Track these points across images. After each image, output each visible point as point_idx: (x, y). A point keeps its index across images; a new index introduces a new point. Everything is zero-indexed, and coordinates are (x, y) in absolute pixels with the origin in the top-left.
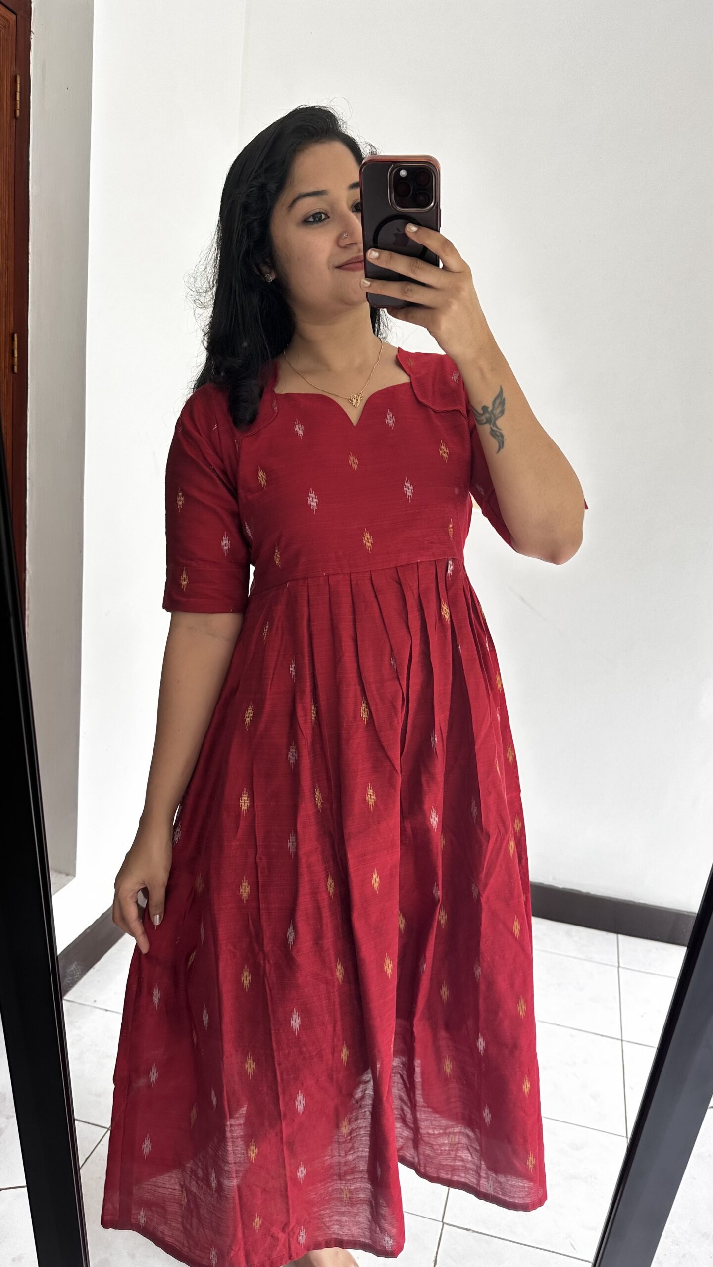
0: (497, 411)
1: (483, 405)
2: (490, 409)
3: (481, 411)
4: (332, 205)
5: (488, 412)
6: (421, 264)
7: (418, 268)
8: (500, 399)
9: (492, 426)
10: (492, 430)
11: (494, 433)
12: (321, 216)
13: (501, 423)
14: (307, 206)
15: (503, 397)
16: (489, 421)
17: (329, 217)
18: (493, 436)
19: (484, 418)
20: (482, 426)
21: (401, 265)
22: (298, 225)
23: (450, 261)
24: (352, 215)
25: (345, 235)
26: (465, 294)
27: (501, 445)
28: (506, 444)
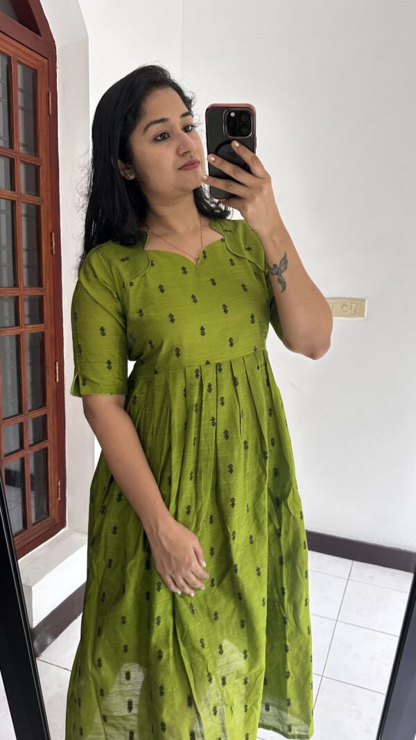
0: (282, 268)
1: (274, 263)
2: (278, 266)
3: (273, 268)
4: (172, 128)
5: (277, 268)
6: (240, 170)
8: (284, 260)
9: (279, 276)
10: (279, 279)
11: (280, 281)
12: (165, 136)
13: (284, 275)
14: (156, 129)
15: (287, 259)
16: (277, 274)
17: (169, 136)
19: (274, 271)
20: (273, 276)
21: (228, 168)
22: (151, 142)
23: (256, 169)
24: (185, 134)
25: (182, 147)
26: (265, 192)
27: (284, 288)
28: (287, 288)
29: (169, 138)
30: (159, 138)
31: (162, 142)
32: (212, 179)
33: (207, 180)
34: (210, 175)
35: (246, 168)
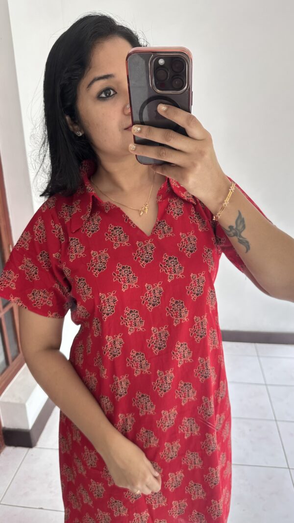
0: (240, 227)
1: (229, 225)
2: (235, 227)
3: (229, 229)
5: (233, 229)
8: (240, 219)
9: (238, 237)
10: (238, 239)
11: (241, 241)
15: (242, 217)
16: (235, 234)
17: (116, 93)
18: (240, 243)
19: (231, 233)
20: (231, 238)
25: (128, 106)
27: (248, 248)
28: (251, 246)
29: (116, 95)
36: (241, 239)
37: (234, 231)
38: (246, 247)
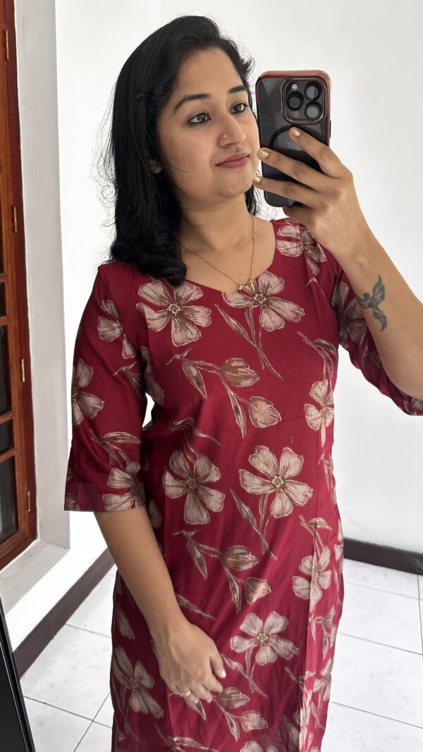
0: (378, 297)
1: (365, 291)
2: (371, 295)
3: (363, 298)
4: (215, 108)
5: (369, 298)
6: (304, 167)
7: (301, 171)
8: (380, 287)
9: (374, 309)
10: (374, 311)
11: (376, 315)
12: (204, 118)
13: (382, 306)
14: (191, 108)
15: (383, 285)
16: (371, 306)
17: (210, 119)
18: (376, 317)
19: (365, 303)
20: (366, 310)
21: (287, 166)
22: (183, 125)
23: (326, 164)
24: (232, 118)
25: (225, 136)
26: (343, 197)
27: (384, 325)
28: (388, 323)
29: (210, 122)
30: (195, 120)
31: (199, 126)
32: (266, 181)
33: (260, 183)
34: (264, 175)
35: (314, 165)
36: (377, 311)
37: (369, 301)
38: (382, 323)
